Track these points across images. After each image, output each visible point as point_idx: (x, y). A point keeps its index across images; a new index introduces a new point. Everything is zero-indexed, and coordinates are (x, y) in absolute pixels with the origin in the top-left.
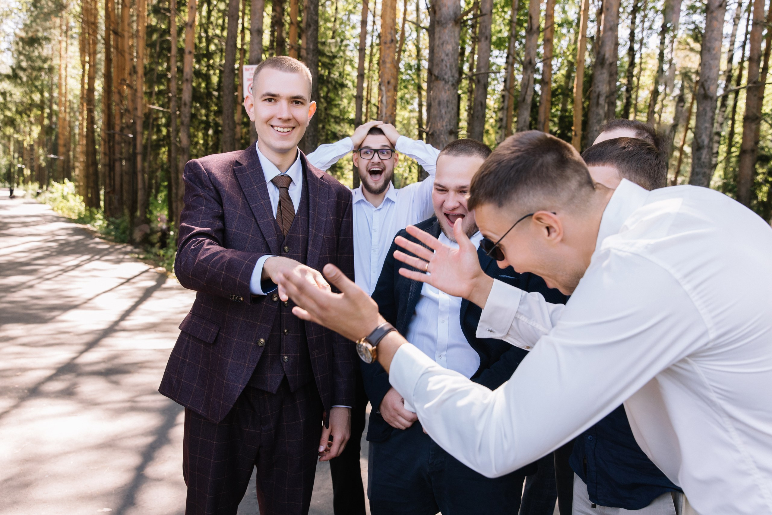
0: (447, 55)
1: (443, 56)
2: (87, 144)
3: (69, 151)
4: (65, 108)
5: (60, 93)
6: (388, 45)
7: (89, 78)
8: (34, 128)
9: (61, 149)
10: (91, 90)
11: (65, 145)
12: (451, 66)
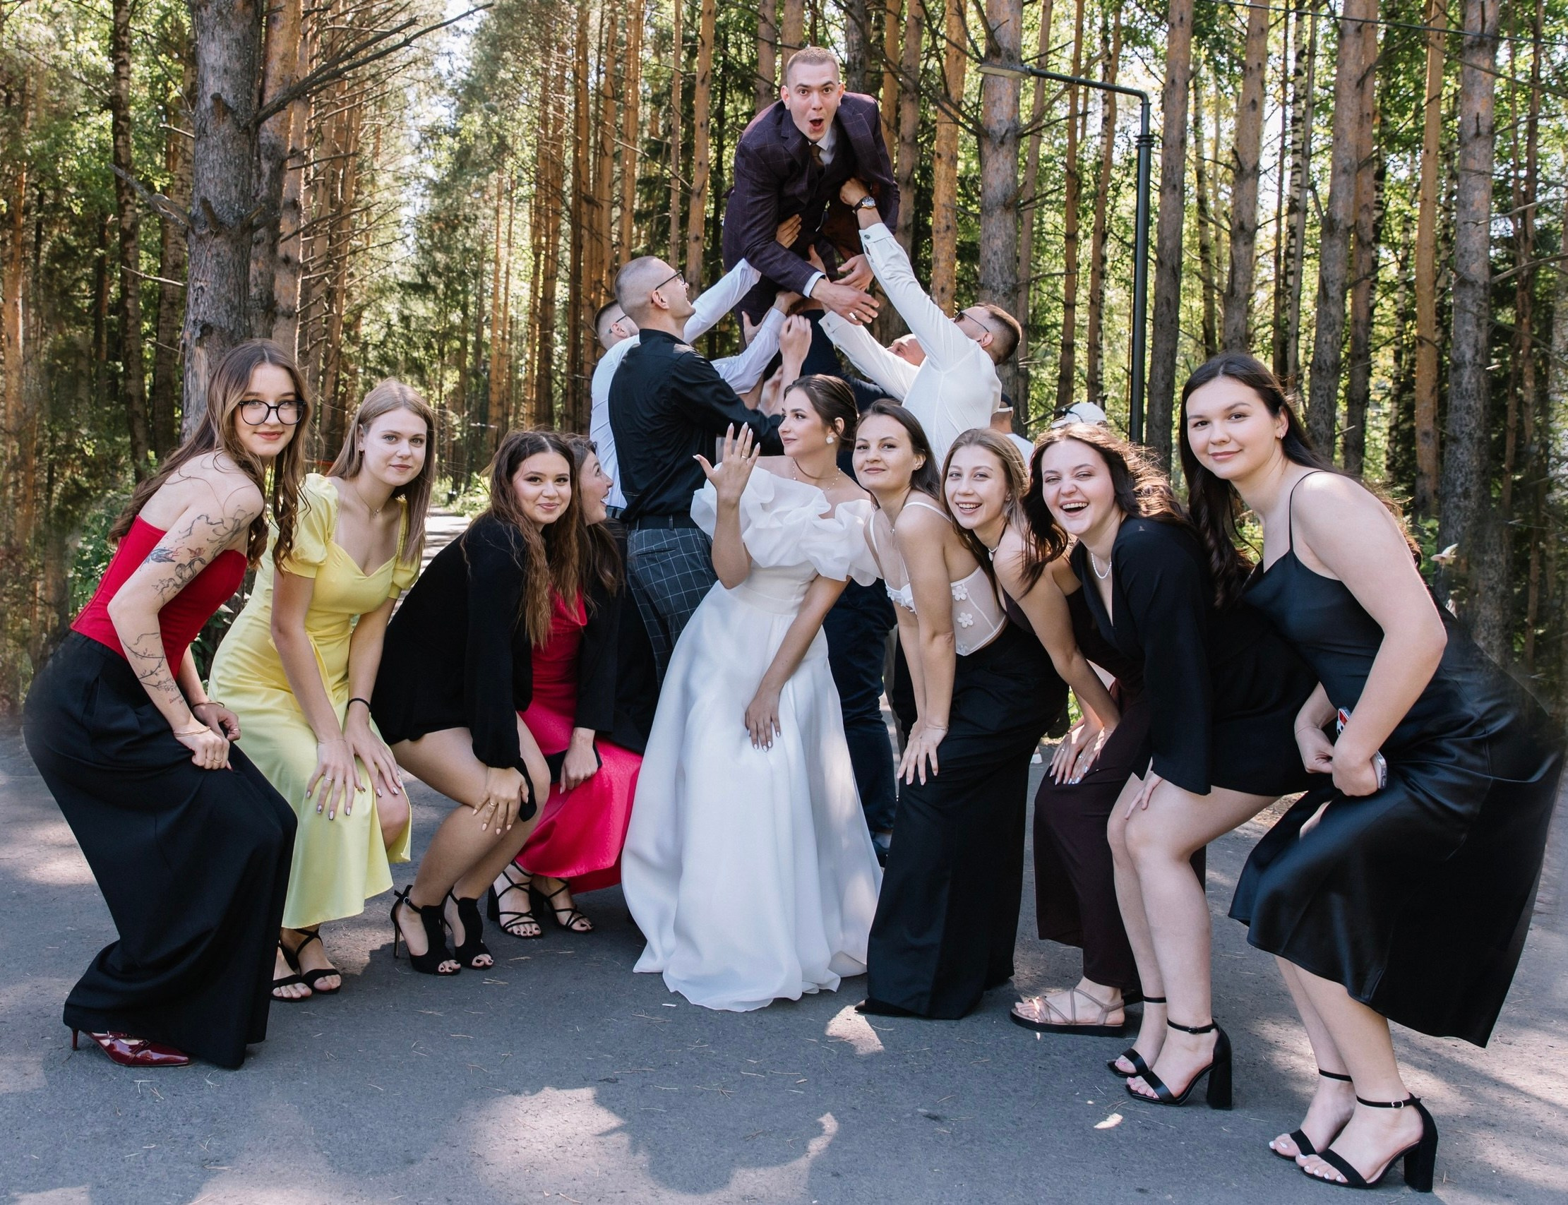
0: (995, 253)
1: (990, 255)
2: (538, 401)
3: (507, 415)
4: (504, 332)
5: (495, 306)
6: (943, 234)
7: (546, 279)
8: (448, 374)
9: (494, 412)
10: (548, 300)
11: (500, 404)
12: (1001, 268)
